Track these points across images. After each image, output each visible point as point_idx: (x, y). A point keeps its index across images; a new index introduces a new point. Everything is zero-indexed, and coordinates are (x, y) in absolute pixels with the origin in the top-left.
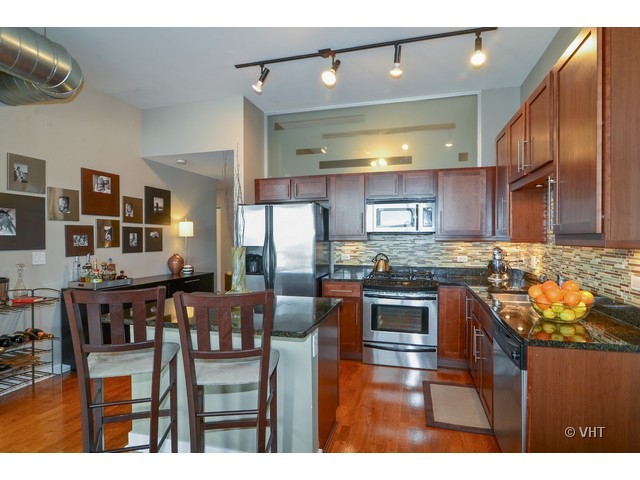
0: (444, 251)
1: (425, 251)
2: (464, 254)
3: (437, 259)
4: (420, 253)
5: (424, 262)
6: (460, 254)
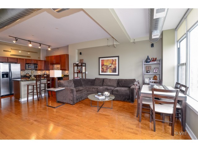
3: (36, 74)
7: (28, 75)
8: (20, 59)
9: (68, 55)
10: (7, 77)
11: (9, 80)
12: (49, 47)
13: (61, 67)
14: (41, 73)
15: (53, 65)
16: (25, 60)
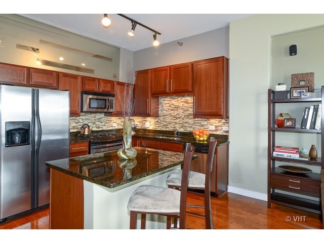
0: (108, 122)
1: (100, 122)
2: (115, 122)
3: (105, 125)
4: (97, 123)
5: (99, 128)
6: (114, 122)
7: (87, 129)
8: (65, 75)
9: (228, 60)
10: (25, 140)
11: (30, 153)
12: (155, 37)
13: (197, 104)
14: (118, 124)
15: (158, 98)
16: (79, 80)
